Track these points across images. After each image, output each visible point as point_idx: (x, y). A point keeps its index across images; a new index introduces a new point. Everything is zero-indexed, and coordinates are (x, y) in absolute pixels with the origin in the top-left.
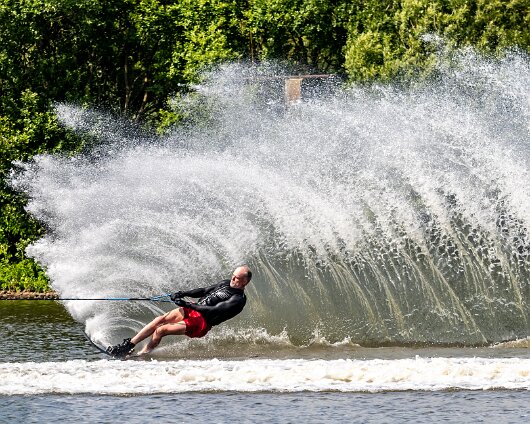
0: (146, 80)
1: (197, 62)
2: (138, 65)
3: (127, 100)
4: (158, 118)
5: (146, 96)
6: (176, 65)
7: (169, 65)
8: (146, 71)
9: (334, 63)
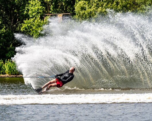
0: (18, 15)
1: (32, 10)
2: (15, 11)
3: (12, 21)
4: (21, 26)
5: (18, 20)
6: (26, 11)
7: (24, 11)
8: (18, 12)
9: (72, 10)
